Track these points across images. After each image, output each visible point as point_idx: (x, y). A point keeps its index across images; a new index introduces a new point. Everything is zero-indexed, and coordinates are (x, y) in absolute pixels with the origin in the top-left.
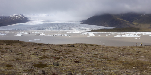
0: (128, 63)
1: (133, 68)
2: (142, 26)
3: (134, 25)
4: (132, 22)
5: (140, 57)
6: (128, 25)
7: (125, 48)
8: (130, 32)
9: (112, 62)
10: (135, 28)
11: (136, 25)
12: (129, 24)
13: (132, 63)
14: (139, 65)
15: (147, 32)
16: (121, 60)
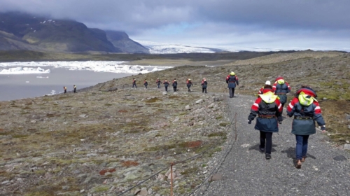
0: (65, 134)
1: (82, 142)
2: (49, 48)
3: (28, 43)
4: (22, 36)
5: (77, 118)
6: (13, 44)
7: (31, 104)
8: (22, 61)
9: (29, 138)
10: (32, 52)
11: (34, 44)
12: (15, 42)
13: (74, 132)
14: (90, 134)
15: (62, 60)
16: (45, 131)
